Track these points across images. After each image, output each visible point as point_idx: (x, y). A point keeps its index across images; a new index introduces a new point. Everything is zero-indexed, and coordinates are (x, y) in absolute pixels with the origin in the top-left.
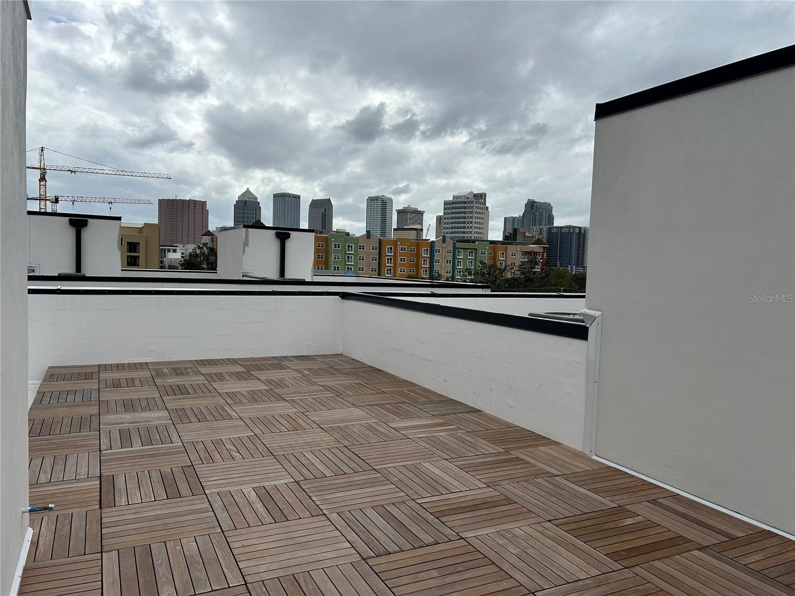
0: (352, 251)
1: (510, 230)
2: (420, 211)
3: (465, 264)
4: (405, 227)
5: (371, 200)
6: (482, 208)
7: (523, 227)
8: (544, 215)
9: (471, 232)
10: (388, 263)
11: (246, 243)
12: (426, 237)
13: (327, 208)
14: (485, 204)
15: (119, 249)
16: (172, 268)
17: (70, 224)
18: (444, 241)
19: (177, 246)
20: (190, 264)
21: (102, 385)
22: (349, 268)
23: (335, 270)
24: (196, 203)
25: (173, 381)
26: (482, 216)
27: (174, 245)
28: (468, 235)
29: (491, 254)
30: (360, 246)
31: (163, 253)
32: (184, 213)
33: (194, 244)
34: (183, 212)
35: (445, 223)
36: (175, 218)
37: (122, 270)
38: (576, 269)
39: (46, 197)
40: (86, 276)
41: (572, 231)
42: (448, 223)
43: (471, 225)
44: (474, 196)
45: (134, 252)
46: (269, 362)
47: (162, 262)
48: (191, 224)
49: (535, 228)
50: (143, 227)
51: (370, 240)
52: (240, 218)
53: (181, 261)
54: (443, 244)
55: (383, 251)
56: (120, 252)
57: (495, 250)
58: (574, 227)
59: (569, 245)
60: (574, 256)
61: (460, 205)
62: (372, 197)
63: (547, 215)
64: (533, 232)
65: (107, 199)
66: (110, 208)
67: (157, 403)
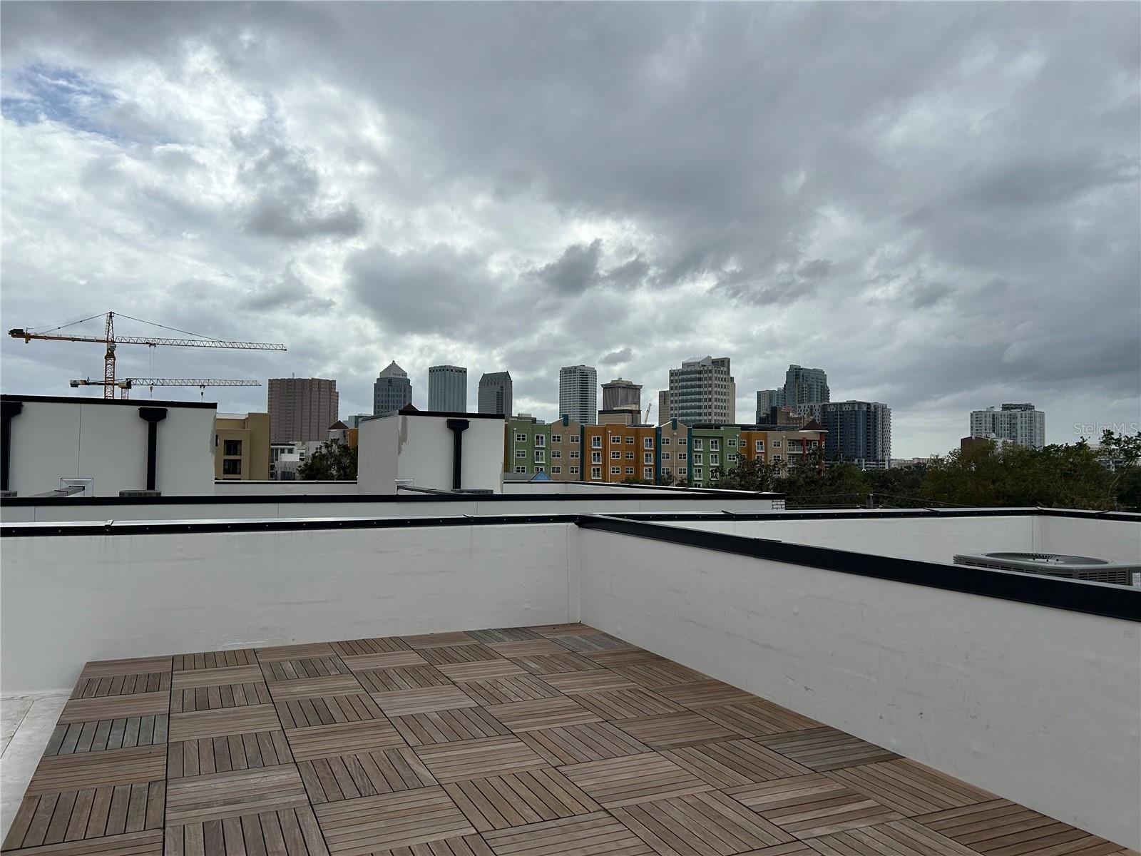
0: (542, 444)
1: (766, 410)
2: (635, 386)
3: (706, 460)
4: (615, 409)
5: (566, 373)
6: (725, 379)
7: (785, 405)
8: (815, 386)
9: (710, 414)
10: (594, 460)
11: (403, 438)
12: (646, 421)
13: (504, 384)
14: (729, 374)
15: (212, 452)
16: (287, 476)
17: (141, 416)
18: (674, 426)
19: (293, 445)
20: (313, 471)
21: (176, 706)
22: (538, 468)
23: (518, 471)
24: (322, 382)
25: (303, 689)
26: (725, 390)
27: (290, 443)
28: (705, 418)
29: (744, 445)
30: (554, 437)
31: (274, 455)
32: (304, 398)
33: (318, 440)
34: (302, 396)
35: (672, 402)
36: (292, 405)
37: (216, 483)
38: (866, 464)
39: (114, 380)
40: (162, 495)
41: (856, 409)
42: (676, 402)
43: (710, 403)
44: (712, 363)
45: (234, 454)
46: (463, 644)
47: (272, 467)
48: (314, 412)
49: (802, 406)
50: (247, 418)
51: (567, 428)
52: (382, 403)
53: (300, 467)
54: (673, 431)
55: (587, 444)
56: (214, 457)
57: (749, 438)
58: (860, 404)
59: (853, 430)
60: (861, 445)
61: (693, 376)
62: (568, 368)
63: (819, 387)
64: (801, 411)
65: (198, 381)
66: (202, 393)
67: (276, 746)
